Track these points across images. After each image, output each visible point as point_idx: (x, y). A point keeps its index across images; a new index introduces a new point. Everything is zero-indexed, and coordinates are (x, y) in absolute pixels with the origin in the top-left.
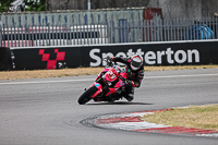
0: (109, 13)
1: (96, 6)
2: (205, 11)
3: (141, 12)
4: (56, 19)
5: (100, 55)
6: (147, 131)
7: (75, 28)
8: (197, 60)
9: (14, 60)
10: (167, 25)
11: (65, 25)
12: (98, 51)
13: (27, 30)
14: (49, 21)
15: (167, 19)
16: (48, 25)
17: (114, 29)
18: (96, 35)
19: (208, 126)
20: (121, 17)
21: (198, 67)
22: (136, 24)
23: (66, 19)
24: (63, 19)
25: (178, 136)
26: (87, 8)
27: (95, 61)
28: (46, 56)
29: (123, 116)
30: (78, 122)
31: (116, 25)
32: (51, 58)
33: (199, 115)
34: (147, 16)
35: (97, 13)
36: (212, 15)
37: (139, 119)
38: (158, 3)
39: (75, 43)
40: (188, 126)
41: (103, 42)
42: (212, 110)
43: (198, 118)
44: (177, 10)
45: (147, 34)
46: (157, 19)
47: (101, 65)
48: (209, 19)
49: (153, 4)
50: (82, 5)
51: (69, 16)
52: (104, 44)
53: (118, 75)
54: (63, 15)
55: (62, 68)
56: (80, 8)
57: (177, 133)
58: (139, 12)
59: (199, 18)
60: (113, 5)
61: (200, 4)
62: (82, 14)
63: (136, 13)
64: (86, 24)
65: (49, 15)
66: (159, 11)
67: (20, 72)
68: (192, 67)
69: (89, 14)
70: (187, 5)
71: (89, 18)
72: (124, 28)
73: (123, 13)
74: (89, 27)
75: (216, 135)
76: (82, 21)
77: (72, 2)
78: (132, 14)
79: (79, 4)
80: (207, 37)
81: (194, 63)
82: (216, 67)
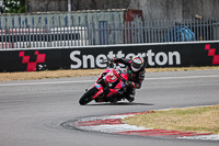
0: (90, 15)
1: (76, 8)
2: (186, 13)
3: (122, 13)
4: (36, 21)
6: (128, 134)
8: (178, 62)
10: (147, 27)
11: (45, 27)
12: (78, 53)
13: (7, 32)
14: (29, 23)
15: (147, 21)
16: (28, 27)
17: (94, 31)
18: (76, 37)
19: (190, 128)
20: (101, 19)
21: (179, 69)
22: (117, 26)
23: (46, 20)
24: (43, 21)
25: (159, 139)
26: (67, 10)
28: (26, 59)
29: (104, 118)
30: (58, 125)
31: (96, 27)
32: (31, 61)
33: (181, 117)
34: (128, 18)
35: (77, 14)
36: (193, 17)
37: (119, 121)
38: (139, 5)
39: (55, 45)
40: (169, 128)
41: (84, 44)
42: (194, 112)
43: (179, 121)
44: (158, 12)
45: (128, 36)
46: (138, 20)
47: (82, 68)
48: (190, 21)
49: (133, 6)
50: (63, 7)
51: (49, 18)
52: (84, 46)
53: (119, 76)
54: (43, 17)
55: (42, 70)
56: (60, 10)
57: (158, 136)
58: (119, 14)
59: (180, 20)
60: (94, 6)
61: (181, 6)
62: (63, 15)
63: (116, 15)
64: (66, 26)
65: (29, 17)
66: (139, 13)
68: (173, 69)
69: (69, 15)
70: (167, 7)
71: (69, 20)
72: (105, 32)
73: (104, 15)
74: (69, 29)
75: (198, 138)
76: (63, 22)
77: (53, 4)
78: (113, 16)
79: (60, 6)
80: (188, 39)
81: (175, 65)
82: (197, 69)
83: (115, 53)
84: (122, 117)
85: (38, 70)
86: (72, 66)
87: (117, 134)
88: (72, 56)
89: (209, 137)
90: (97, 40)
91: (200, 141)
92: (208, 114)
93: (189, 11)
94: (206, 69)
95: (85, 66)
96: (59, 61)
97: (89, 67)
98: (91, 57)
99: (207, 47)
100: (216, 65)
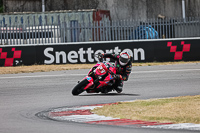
0: (62, 15)
1: (50, 8)
2: (150, 13)
3: (91, 14)
4: (13, 20)
5: (53, 53)
6: (97, 123)
7: (30, 29)
8: (143, 58)
10: (115, 26)
11: (21, 26)
12: (52, 49)
14: (7, 22)
15: (114, 20)
16: (5, 26)
17: (66, 29)
18: (49, 35)
19: (153, 118)
20: (72, 19)
21: (143, 64)
22: (86, 25)
23: (22, 20)
24: (19, 20)
25: (126, 128)
26: (41, 10)
27: (49, 59)
28: (4, 54)
29: (75, 109)
30: (33, 115)
31: (68, 26)
32: (8, 57)
33: (145, 108)
34: (97, 18)
35: (50, 15)
36: (156, 17)
37: (89, 112)
38: (106, 6)
39: (30, 43)
40: (134, 118)
41: (56, 41)
42: (157, 103)
43: (144, 111)
44: (124, 12)
45: (97, 34)
46: (106, 20)
47: (55, 63)
48: (153, 20)
49: (102, 7)
50: (37, 8)
51: (25, 17)
52: (57, 43)
53: (107, 70)
54: (19, 17)
55: (18, 65)
56: (35, 10)
57: (124, 125)
58: (89, 14)
59: (144, 20)
60: (66, 7)
61: (145, 7)
62: (37, 15)
63: (86, 15)
64: (41, 25)
65: (7, 17)
66: (107, 13)
68: (138, 64)
69: (43, 15)
70: (133, 8)
71: (43, 19)
72: (75, 29)
73: (75, 15)
74: (43, 28)
75: (160, 127)
76: (37, 22)
77: (28, 5)
78: (83, 16)
79: (34, 7)
80: (152, 36)
81: (139, 61)
82: (160, 64)
83: (85, 49)
84: (92, 108)
85: (15, 65)
86: (46, 62)
87: (87, 123)
88: (46, 52)
89: (171, 126)
90: (69, 38)
91: (162, 129)
92: (170, 105)
93: (152, 11)
94: (168, 64)
95: (58, 61)
96: (34, 56)
97: (61, 62)
98: (63, 53)
99: (169, 44)
100: (177, 61)
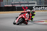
7: (30, 2)
9: (17, 9)
11: (28, 1)
13: (20, 2)
16: (24, 1)
22: (43, 1)
29: (40, 21)
31: (39, 2)
37: (43, 22)
39: (30, 5)
52: (36, 6)
67: (18, 11)
74: (33, 2)
84: (44, 21)
87: (43, 24)
